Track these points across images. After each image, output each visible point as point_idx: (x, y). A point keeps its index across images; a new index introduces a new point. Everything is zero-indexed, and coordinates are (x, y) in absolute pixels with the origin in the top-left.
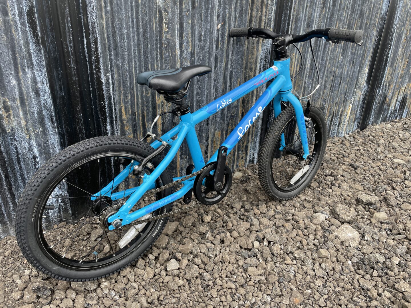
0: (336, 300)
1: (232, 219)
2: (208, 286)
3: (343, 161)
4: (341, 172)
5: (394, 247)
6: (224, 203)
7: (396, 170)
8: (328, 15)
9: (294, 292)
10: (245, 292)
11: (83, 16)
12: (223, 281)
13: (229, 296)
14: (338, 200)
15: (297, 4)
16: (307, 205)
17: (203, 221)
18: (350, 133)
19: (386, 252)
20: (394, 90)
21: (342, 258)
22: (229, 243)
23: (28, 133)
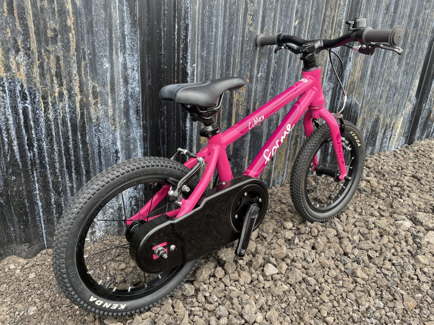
2: (315, 290)
3: (404, 173)
10: (355, 298)
16: (383, 213)
18: (399, 148)
22: (322, 249)
23: (114, 124)
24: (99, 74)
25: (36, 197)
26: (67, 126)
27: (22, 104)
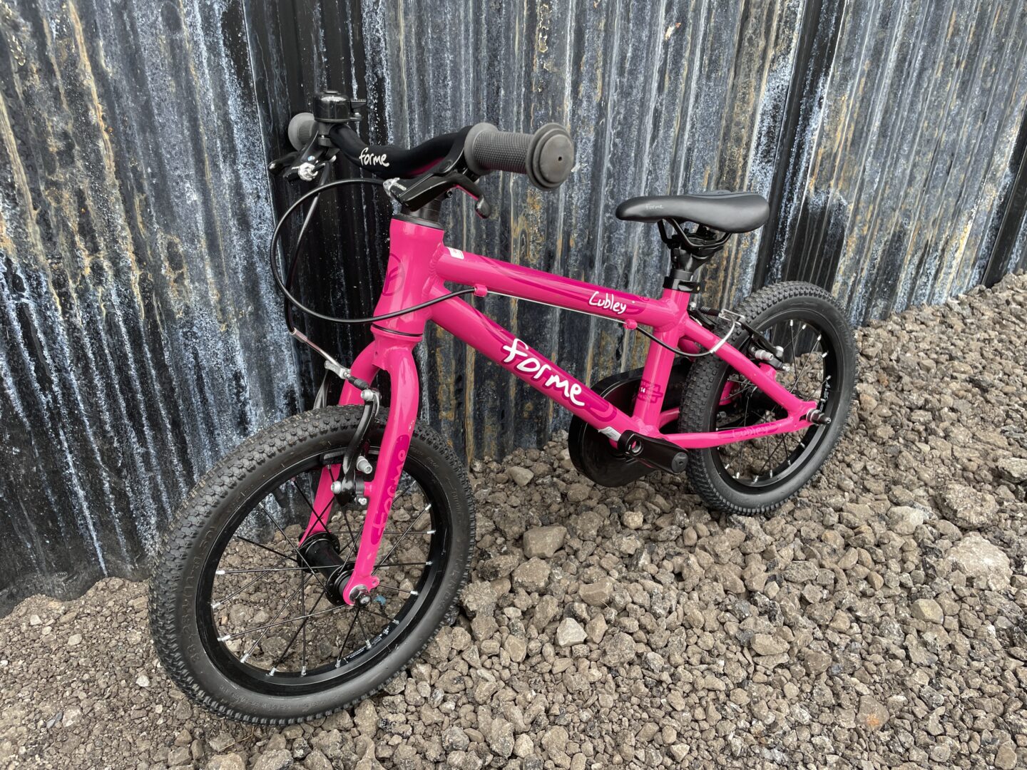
0: (966, 720)
1: (694, 519)
2: (660, 682)
3: (951, 372)
4: (950, 401)
6: (668, 478)
9: (864, 700)
10: (748, 700)
11: (352, 22)
12: (695, 672)
13: (712, 708)
14: (947, 472)
16: (870, 484)
17: (624, 526)
18: (961, 295)
21: (971, 618)
22: (696, 581)
23: (224, 320)
24: (180, 217)
25: (70, 480)
26: (118, 333)
27: (14, 299)
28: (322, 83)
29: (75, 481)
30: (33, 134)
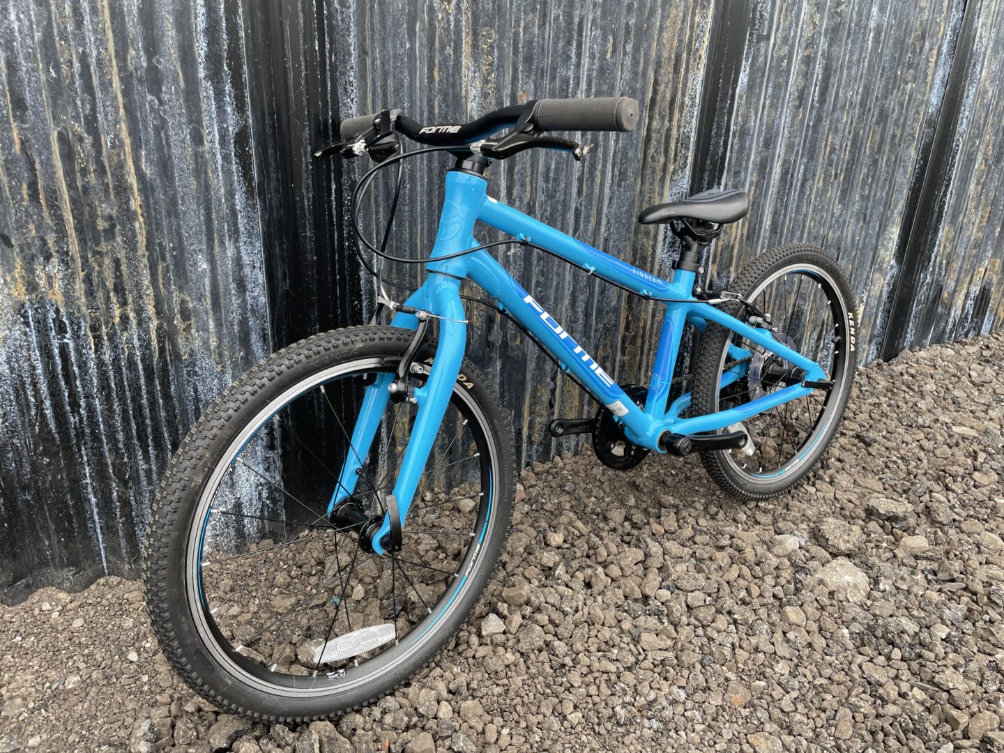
0: (815, 701)
1: (606, 541)
2: (563, 666)
3: (841, 430)
4: (837, 452)
5: (939, 606)
6: (588, 510)
7: (955, 449)
8: (809, 120)
9: (732, 684)
10: (635, 681)
12: (592, 658)
13: (603, 685)
14: (828, 510)
15: (744, 101)
16: (761, 517)
17: (547, 545)
18: (860, 368)
19: (923, 614)
20: (959, 274)
21: (829, 624)
22: (602, 588)
23: (221, 361)
24: (192, 280)
25: (86, 488)
26: (136, 370)
27: (58, 339)
28: (308, 184)
29: (90, 490)
30: (87, 216)
